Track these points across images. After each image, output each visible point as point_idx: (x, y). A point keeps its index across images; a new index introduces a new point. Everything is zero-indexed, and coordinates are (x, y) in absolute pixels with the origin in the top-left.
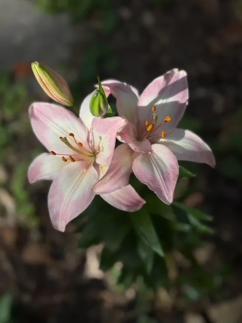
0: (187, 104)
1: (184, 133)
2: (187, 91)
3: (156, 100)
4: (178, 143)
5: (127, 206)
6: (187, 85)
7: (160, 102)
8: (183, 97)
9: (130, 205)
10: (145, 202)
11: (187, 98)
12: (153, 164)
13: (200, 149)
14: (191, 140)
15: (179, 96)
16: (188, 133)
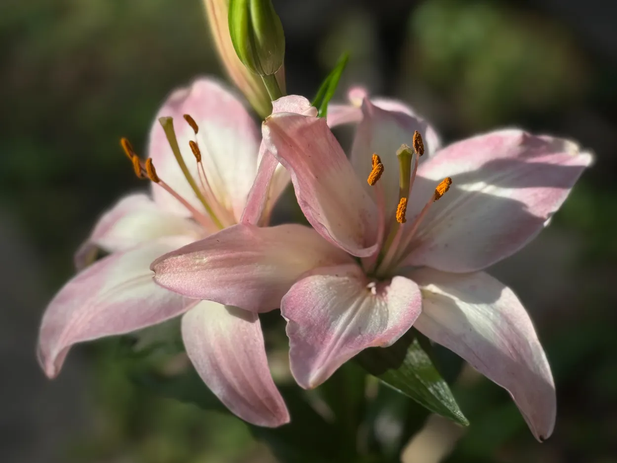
0: (546, 223)
1: (497, 296)
2: (565, 194)
3: (468, 177)
4: (465, 307)
5: (230, 389)
6: (574, 182)
7: (478, 187)
8: (545, 201)
9: (241, 392)
10: (287, 420)
11: (555, 208)
12: (353, 306)
13: (518, 355)
14: (506, 319)
15: (536, 195)
16: (509, 300)
